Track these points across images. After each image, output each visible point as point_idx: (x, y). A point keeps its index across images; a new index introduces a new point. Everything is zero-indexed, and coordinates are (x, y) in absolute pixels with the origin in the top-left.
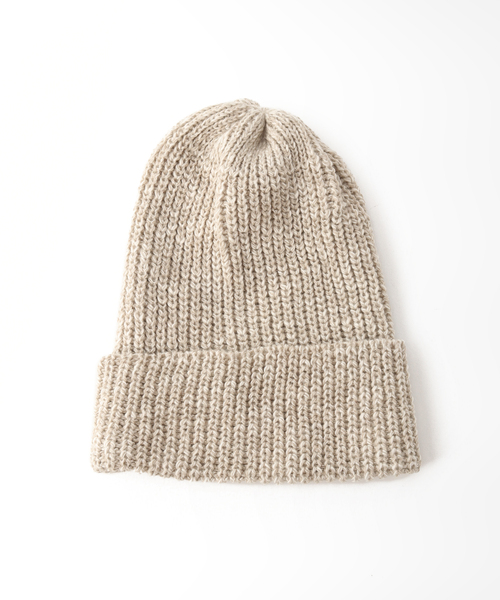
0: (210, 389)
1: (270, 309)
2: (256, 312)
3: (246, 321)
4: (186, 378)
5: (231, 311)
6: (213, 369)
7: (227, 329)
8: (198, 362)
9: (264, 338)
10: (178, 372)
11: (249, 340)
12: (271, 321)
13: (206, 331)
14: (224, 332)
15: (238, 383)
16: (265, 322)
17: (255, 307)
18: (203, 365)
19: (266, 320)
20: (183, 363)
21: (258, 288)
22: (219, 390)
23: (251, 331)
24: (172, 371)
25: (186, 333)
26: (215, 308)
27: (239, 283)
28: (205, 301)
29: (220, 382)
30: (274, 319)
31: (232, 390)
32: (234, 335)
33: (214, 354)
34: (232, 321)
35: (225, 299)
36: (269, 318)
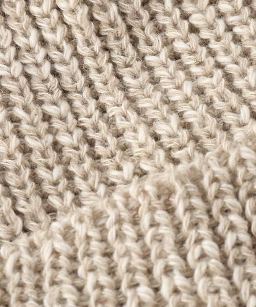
0: (157, 290)
1: (211, 53)
2: (181, 74)
3: (167, 102)
4: (80, 289)
5: (120, 94)
6: (140, 237)
7: (128, 138)
8: (94, 233)
9: (229, 118)
10: (53, 283)
11: (196, 139)
12: (228, 77)
13: (81, 161)
14: (125, 148)
15: (220, 241)
16: (214, 84)
17: (172, 64)
18: (111, 235)
19: (214, 80)
20: (55, 253)
21: (162, 20)
22: (179, 280)
23: (191, 116)
24: (38, 287)
25: (31, 186)
26: (77, 103)
27: (112, 25)
28: (47, 97)
29: (174, 259)
30: (232, 68)
31: (214, 263)
32: (152, 142)
33: (127, 196)
34: (133, 116)
35: (93, 75)
36: (219, 73)
